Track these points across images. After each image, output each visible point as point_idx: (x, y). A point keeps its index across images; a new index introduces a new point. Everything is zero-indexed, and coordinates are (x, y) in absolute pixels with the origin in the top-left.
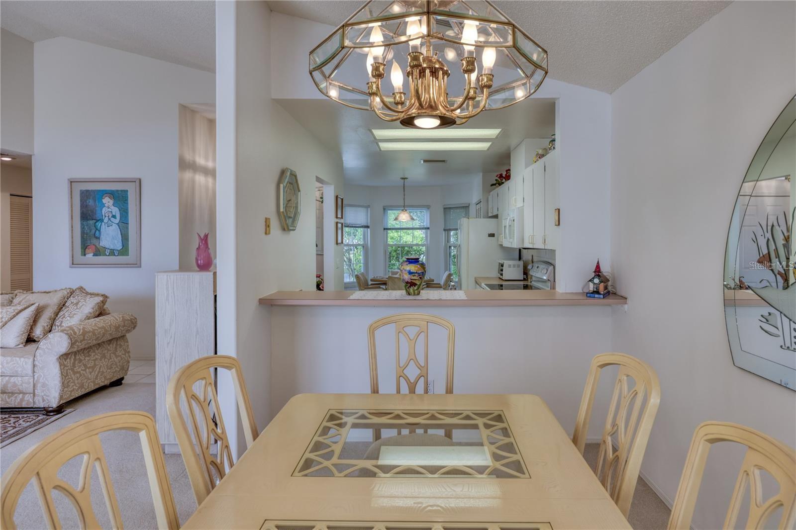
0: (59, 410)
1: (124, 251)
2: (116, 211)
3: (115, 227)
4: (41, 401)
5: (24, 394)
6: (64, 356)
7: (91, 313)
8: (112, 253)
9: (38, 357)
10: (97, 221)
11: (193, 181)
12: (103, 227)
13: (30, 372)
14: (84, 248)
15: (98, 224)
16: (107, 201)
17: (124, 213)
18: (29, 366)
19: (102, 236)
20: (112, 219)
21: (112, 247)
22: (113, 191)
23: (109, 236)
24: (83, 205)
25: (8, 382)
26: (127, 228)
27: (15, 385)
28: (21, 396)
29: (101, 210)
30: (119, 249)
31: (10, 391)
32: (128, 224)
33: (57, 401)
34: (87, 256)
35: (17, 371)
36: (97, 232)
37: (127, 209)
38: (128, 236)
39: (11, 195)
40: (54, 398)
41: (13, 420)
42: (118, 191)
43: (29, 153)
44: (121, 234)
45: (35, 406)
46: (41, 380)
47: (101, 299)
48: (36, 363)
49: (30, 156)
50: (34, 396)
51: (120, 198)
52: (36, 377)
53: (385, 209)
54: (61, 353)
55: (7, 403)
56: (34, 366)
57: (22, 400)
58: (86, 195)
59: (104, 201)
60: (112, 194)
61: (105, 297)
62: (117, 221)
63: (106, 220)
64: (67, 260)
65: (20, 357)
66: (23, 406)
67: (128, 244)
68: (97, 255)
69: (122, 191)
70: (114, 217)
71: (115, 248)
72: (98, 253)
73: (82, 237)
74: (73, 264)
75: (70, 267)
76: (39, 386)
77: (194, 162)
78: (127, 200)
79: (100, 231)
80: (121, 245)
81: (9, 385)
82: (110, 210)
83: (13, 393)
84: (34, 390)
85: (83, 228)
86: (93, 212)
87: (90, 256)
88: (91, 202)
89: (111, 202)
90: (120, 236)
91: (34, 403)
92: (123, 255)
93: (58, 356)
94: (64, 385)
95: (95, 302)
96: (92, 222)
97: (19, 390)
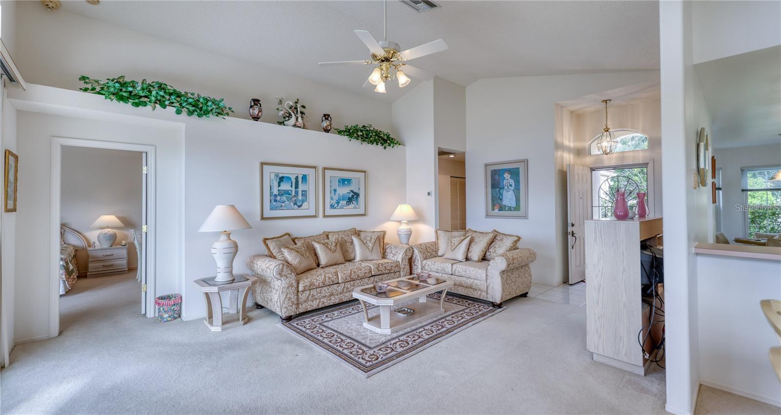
0: (500, 306)
1: (517, 208)
2: (512, 182)
3: (511, 192)
4: (491, 297)
5: (482, 291)
6: (503, 272)
7: (512, 247)
8: (510, 209)
9: (490, 271)
10: (501, 188)
11: (562, 158)
12: (504, 193)
13: (485, 279)
14: (493, 206)
15: (501, 191)
16: (507, 176)
17: (517, 183)
18: (484, 275)
19: (504, 199)
20: (510, 187)
21: (510, 205)
22: (510, 169)
23: (508, 198)
24: (493, 179)
25: (473, 282)
26: (519, 193)
27: (477, 285)
28: (480, 292)
29: (503, 181)
30: (514, 206)
31: (474, 288)
32: (519, 190)
33: (500, 300)
34: (495, 211)
35: (477, 277)
36: (501, 196)
37: (519, 180)
38: (520, 198)
39: (451, 177)
40: (499, 297)
41: (477, 306)
42: (513, 169)
43: (464, 151)
44: (516, 197)
45: (487, 300)
46: (491, 285)
47: (517, 238)
48: (488, 273)
49: (464, 153)
50: (487, 293)
51: (515, 173)
52: (488, 282)
53: (743, 171)
54: (502, 270)
55: (473, 294)
56: (487, 275)
57: (481, 294)
58: (494, 173)
59: (505, 176)
60: (509, 171)
61: (519, 238)
62: (513, 188)
63: (506, 188)
64: (483, 213)
65: (479, 269)
66: (481, 298)
67: (520, 203)
68: (501, 210)
69: (516, 168)
70: (511, 185)
71: (512, 206)
72: (501, 209)
73: (492, 199)
74: (487, 216)
75: (486, 217)
76: (490, 288)
77: (563, 144)
78: (519, 174)
79: (502, 195)
80: (515, 203)
81: (474, 284)
82: (508, 181)
83: (476, 290)
84: (487, 290)
85: (492, 194)
86: (499, 183)
87: (497, 211)
88: (497, 177)
89: (509, 176)
90: (515, 198)
91: (487, 298)
92: (517, 210)
93: (500, 272)
94: (503, 291)
95: (514, 240)
96: (497, 189)
97: (479, 288)
